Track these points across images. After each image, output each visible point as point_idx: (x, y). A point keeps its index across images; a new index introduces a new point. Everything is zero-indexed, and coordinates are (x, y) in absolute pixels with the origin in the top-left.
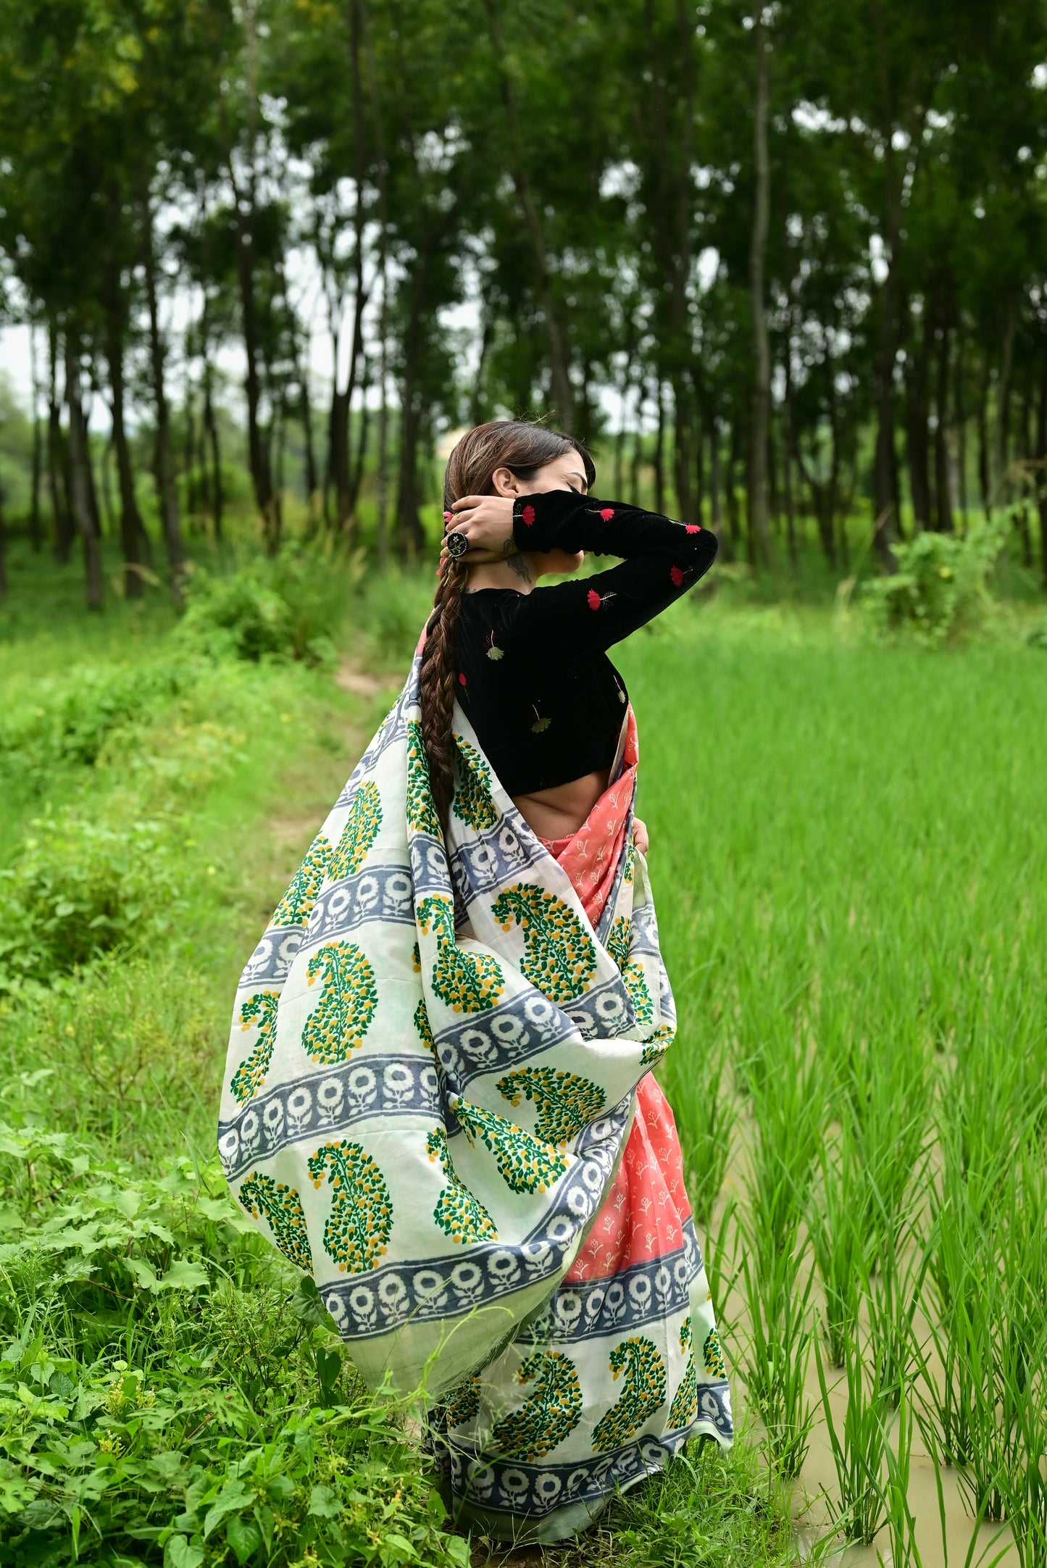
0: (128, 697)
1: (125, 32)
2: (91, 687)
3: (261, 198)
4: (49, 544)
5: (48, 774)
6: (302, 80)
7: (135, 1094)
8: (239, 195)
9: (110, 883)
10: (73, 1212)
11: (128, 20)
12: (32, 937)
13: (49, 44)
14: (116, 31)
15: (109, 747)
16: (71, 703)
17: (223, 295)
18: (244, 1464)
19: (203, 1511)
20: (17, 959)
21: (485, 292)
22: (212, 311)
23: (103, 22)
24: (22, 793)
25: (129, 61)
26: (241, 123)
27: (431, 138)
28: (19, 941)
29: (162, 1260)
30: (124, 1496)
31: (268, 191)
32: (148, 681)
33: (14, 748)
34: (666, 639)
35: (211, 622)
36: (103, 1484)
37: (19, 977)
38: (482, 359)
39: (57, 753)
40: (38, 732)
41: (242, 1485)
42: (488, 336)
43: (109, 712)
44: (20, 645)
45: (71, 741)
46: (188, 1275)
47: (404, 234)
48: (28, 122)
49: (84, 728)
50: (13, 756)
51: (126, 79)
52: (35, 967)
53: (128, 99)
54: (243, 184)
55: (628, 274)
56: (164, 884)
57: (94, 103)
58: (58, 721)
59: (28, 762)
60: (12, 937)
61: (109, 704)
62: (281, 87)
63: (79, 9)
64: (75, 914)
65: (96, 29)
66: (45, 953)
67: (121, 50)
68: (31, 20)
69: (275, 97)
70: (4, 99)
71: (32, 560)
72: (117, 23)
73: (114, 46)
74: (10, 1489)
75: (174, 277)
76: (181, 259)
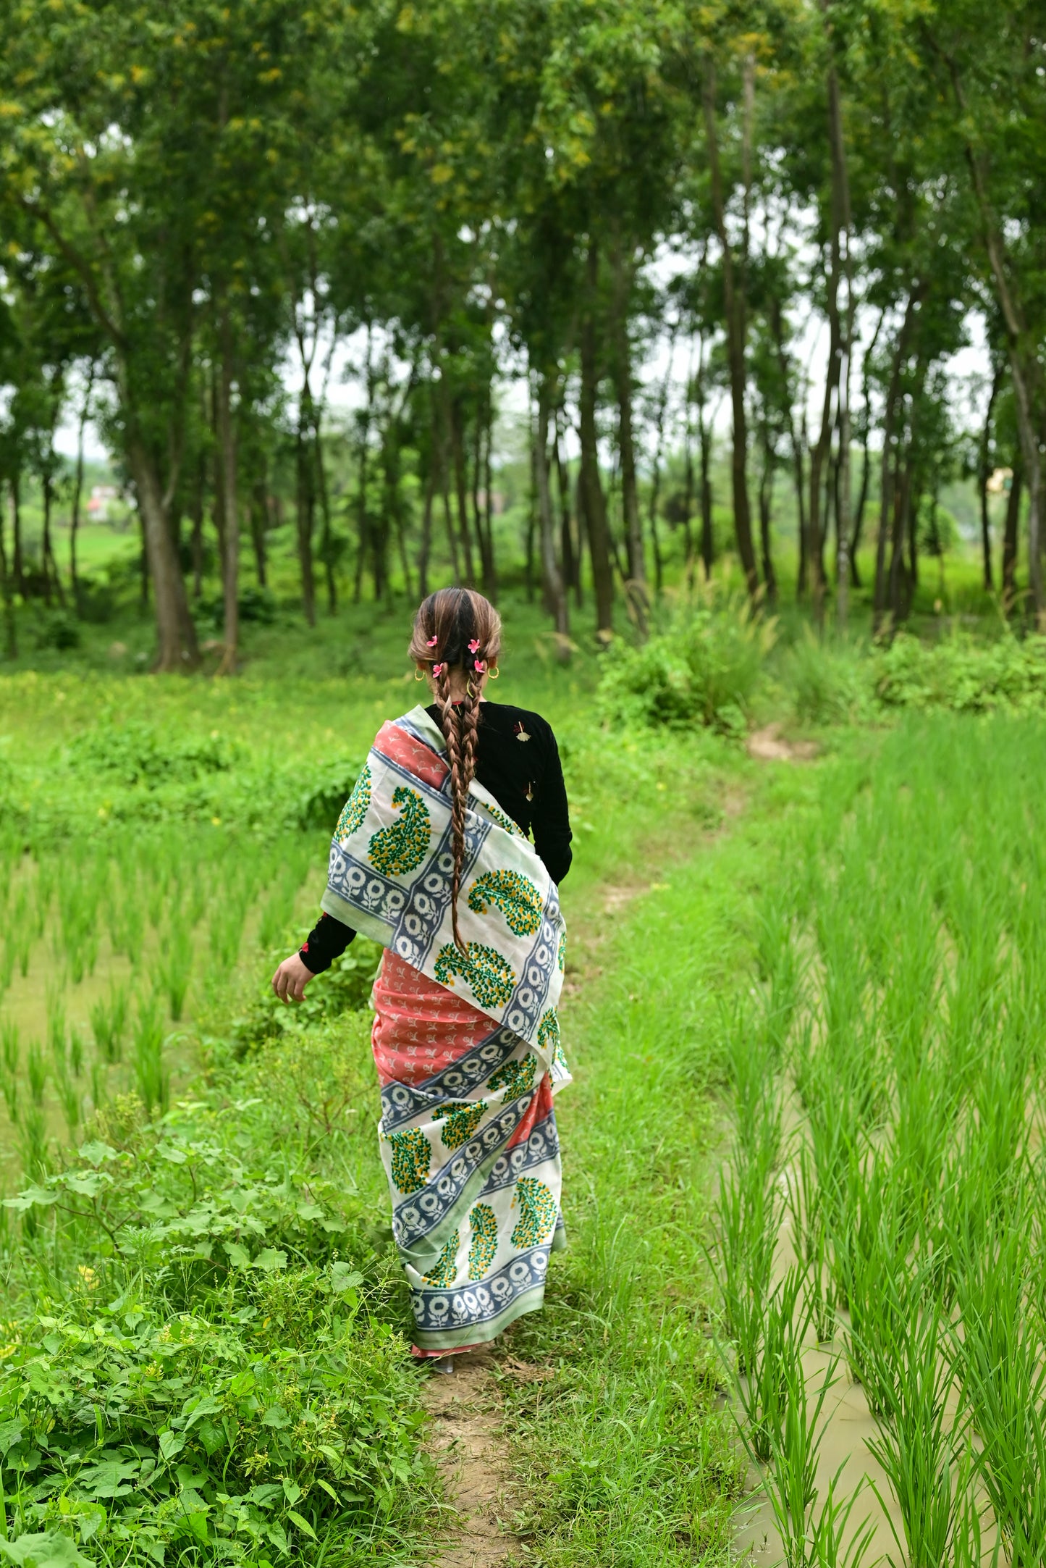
1: (579, 108)
3: (754, 251)
6: (795, 130)
8: (728, 249)
11: (581, 97)
14: (571, 107)
19: (187, 1418)
23: (558, 98)
25: (583, 136)
26: (735, 174)
29: (255, 1250)
35: (624, 689)
37: (305, 1021)
41: (217, 1399)
42: (998, 381)
46: (272, 1259)
51: (578, 154)
53: (581, 174)
54: (733, 238)
57: (551, 178)
62: (776, 139)
63: (538, 86)
64: (357, 968)
65: (551, 106)
66: (329, 1002)
67: (574, 126)
68: (496, 98)
69: (773, 148)
70: (473, 173)
71: (521, 611)
72: (571, 100)
73: (567, 123)
74: (58, 1389)
75: (675, 327)
76: (681, 309)
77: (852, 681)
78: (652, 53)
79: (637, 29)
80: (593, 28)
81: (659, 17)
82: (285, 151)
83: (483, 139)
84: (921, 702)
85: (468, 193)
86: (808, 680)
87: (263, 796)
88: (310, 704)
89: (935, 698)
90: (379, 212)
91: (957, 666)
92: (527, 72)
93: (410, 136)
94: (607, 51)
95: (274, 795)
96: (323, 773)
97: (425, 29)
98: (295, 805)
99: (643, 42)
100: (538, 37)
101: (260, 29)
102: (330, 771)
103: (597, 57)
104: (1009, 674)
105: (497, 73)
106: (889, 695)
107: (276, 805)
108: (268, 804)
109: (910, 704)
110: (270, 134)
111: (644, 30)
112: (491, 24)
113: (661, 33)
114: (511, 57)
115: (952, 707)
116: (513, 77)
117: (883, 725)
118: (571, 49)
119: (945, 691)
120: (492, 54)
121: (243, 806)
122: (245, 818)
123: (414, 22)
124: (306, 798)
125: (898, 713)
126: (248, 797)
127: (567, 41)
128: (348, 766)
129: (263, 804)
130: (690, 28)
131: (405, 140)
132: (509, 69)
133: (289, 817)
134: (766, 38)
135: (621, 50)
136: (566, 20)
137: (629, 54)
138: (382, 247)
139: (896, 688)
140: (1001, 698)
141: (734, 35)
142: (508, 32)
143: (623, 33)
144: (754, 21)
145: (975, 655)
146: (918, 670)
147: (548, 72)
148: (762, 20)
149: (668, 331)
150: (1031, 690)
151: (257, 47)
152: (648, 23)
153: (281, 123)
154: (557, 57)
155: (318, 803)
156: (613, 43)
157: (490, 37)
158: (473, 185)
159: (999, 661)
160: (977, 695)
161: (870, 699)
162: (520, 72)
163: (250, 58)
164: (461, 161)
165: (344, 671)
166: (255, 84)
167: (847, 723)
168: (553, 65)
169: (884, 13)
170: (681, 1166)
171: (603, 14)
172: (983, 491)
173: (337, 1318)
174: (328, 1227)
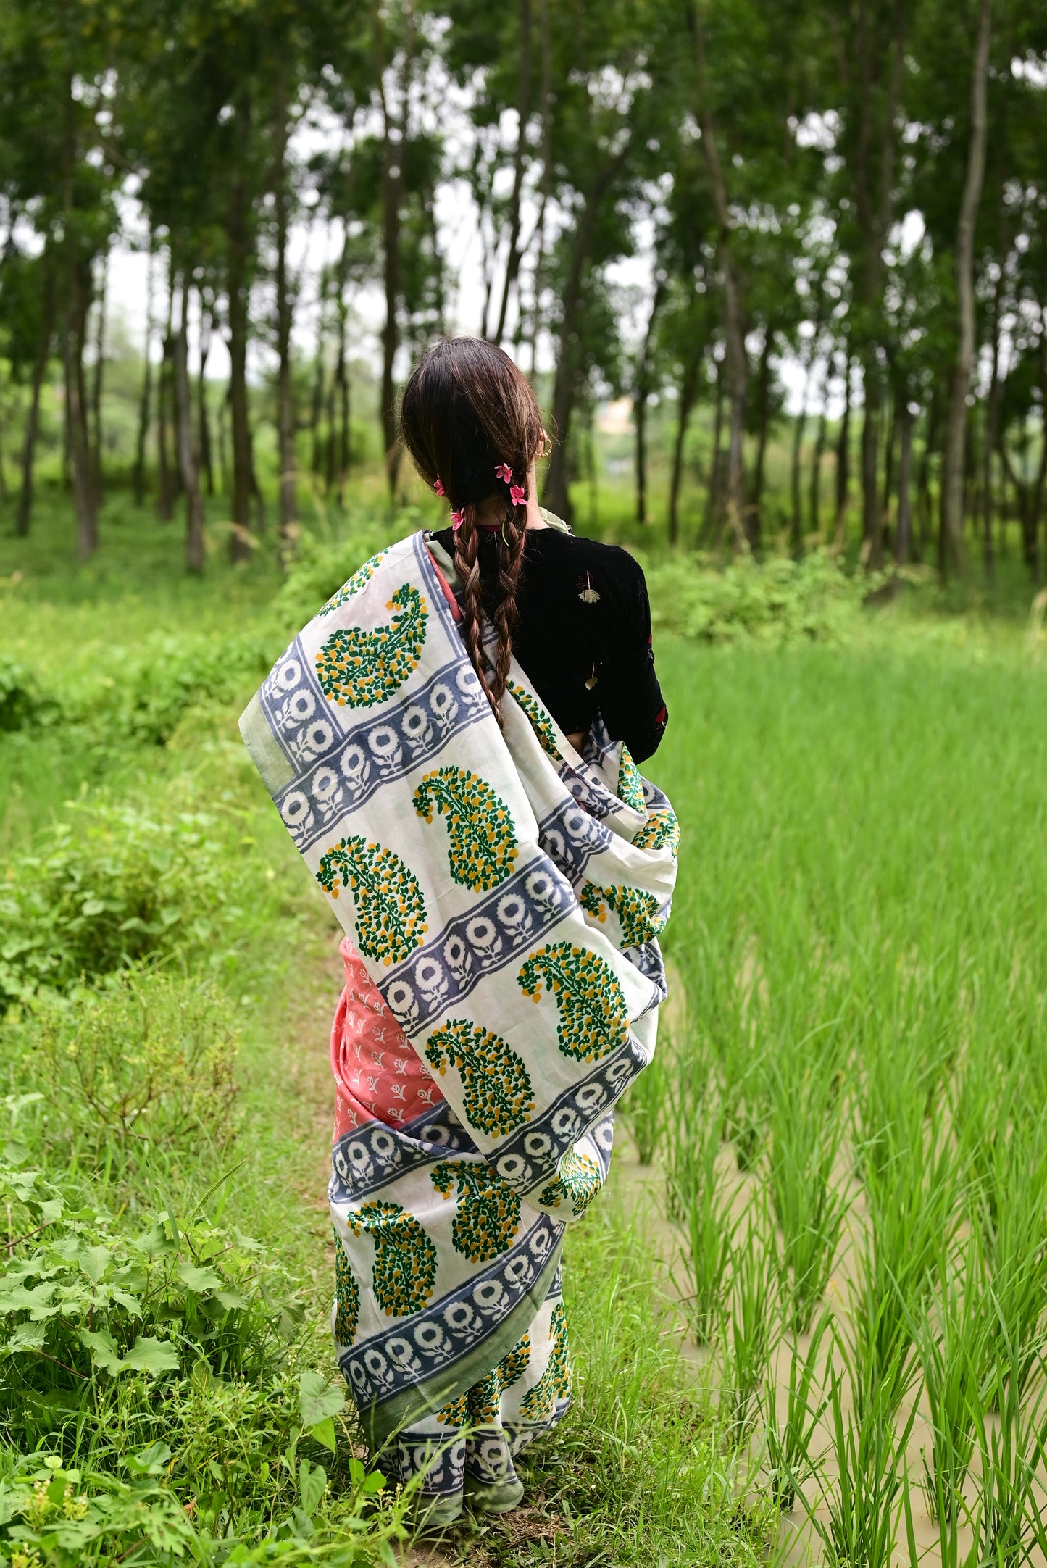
0: (210, 672)
2: (170, 658)
3: (414, 128)
4: (151, 498)
5: (113, 753)
7: (143, 1129)
8: (389, 122)
9: (147, 880)
10: (32, 1267)
12: (54, 938)
16: (145, 674)
17: (366, 234)
20: (32, 961)
21: (659, 245)
22: (353, 252)
24: (82, 773)
26: (396, 41)
27: (610, 72)
28: (38, 941)
29: (126, 1339)
31: (423, 120)
32: (234, 655)
33: (76, 721)
34: (832, 645)
37: (34, 982)
38: (652, 322)
39: (125, 730)
40: (105, 704)
42: (661, 296)
43: (187, 688)
44: (104, 607)
45: (141, 718)
46: (156, 1356)
47: (571, 177)
48: (153, 23)
49: (156, 703)
50: (74, 730)
52: (54, 973)
54: (394, 110)
55: (822, 233)
56: (207, 885)
58: (128, 694)
59: (92, 738)
60: (31, 937)
61: (188, 678)
62: (445, 6)
64: (105, 914)
66: (66, 957)
69: (437, 17)
71: (131, 514)
75: (313, 209)
76: (322, 190)
91: (690, 588)
104: (748, 601)
140: (737, 628)
145: (710, 578)
149: (306, 213)
150: (774, 620)
159: (736, 586)
160: (711, 623)
172: (639, 414)
173: (306, 1464)
174: (229, 1302)
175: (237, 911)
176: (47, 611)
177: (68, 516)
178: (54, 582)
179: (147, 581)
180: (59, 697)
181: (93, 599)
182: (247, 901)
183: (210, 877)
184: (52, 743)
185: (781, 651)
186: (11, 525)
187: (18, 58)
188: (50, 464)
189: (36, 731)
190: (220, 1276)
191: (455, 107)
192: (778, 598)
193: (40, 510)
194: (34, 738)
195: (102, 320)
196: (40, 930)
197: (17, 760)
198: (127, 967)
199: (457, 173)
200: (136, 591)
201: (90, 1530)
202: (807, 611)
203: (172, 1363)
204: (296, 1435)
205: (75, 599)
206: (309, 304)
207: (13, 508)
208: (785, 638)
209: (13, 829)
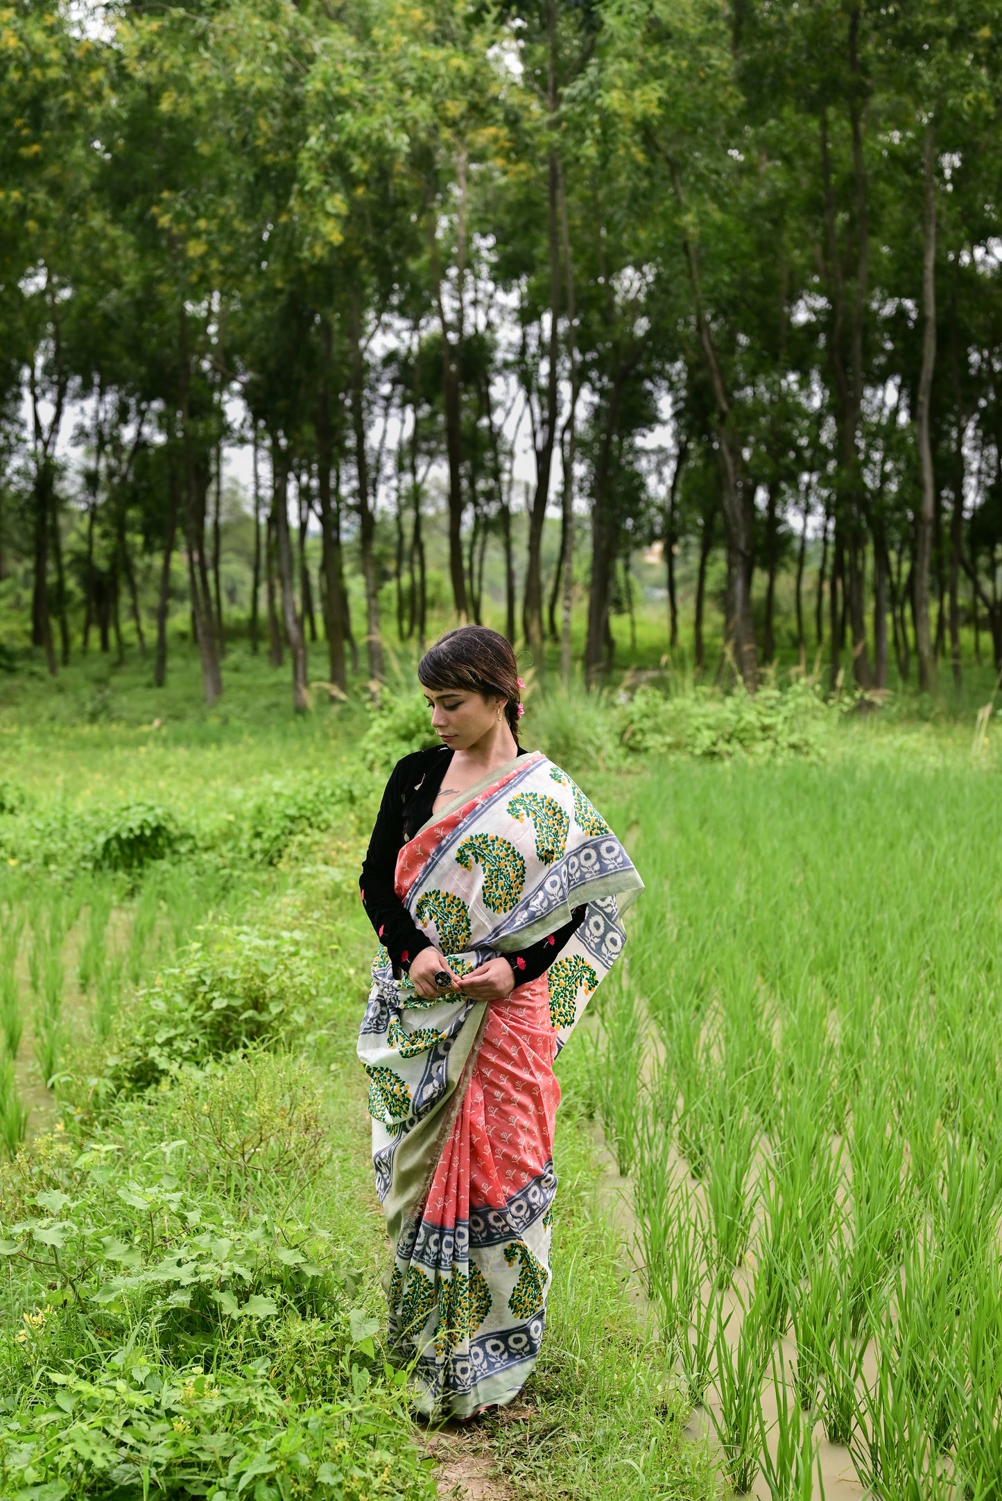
0: (310, 806)
1: (334, 190)
2: (278, 795)
3: (469, 330)
4: (264, 646)
5: (236, 873)
6: (507, 220)
7: (256, 1162)
8: (446, 327)
9: (258, 982)
10: (181, 1253)
11: (336, 180)
12: (192, 1026)
13: (268, 200)
14: (326, 188)
15: (293, 850)
16: (259, 810)
17: (433, 415)
18: (270, 1443)
19: (238, 1476)
20: (177, 1044)
21: (677, 415)
22: (421, 431)
23: (314, 180)
24: (212, 891)
25: (337, 216)
26: (449, 258)
27: (629, 271)
28: (181, 1029)
29: (243, 1297)
30: (184, 1465)
31: (476, 319)
32: (328, 792)
33: (206, 849)
34: (813, 758)
35: (392, 736)
36: (170, 1453)
37: (179, 1059)
38: (676, 476)
39: (245, 855)
40: (228, 835)
41: (269, 1457)
42: (682, 457)
43: (293, 819)
44: (227, 748)
45: (258, 845)
46: (262, 1307)
47: (598, 364)
49: (270, 833)
50: (205, 856)
51: (333, 233)
52: (194, 1053)
53: (335, 250)
54: (450, 317)
55: (816, 400)
56: (302, 984)
57: (306, 254)
58: (246, 826)
59: (220, 862)
60: (175, 1027)
61: (292, 811)
62: (489, 227)
63: (294, 169)
64: (228, 1007)
65: (307, 188)
66: (202, 1041)
67: (329, 207)
68: (251, 179)
69: (484, 235)
70: (226, 249)
71: (249, 662)
72: (326, 182)
73: (323, 203)
74: (100, 1451)
75: (388, 399)
76: (395, 382)
77: (599, 730)
78: (402, 142)
79: (388, 118)
80: (348, 115)
81: (408, 108)
82: (43, 222)
83: (240, 217)
84: (664, 750)
85: (221, 267)
86: (558, 729)
87: (56, 837)
88: (68, 748)
89: (675, 746)
90: (118, 284)
91: (696, 716)
92: (283, 156)
93: (167, 212)
94: (361, 138)
95: (68, 837)
96: (118, 815)
97: (186, 110)
98: (90, 847)
99: (395, 131)
100: (295, 123)
101: (22, 106)
102: (125, 814)
103: (351, 143)
104: (742, 724)
105: (255, 154)
106: (632, 743)
107: (71, 847)
108: (63, 845)
109: (652, 751)
110: (30, 206)
111: (395, 120)
112: (249, 109)
113: (409, 123)
114: (268, 141)
115: (692, 753)
116: (269, 159)
117: (629, 772)
118: (326, 135)
119: (685, 740)
120: (250, 137)
121: (37, 847)
122: (40, 860)
123: (176, 104)
124: (101, 839)
125: (643, 760)
126: (42, 838)
127: (322, 127)
128: (141, 809)
129: (57, 846)
130: (436, 120)
131: (161, 215)
132: (265, 152)
133: (84, 858)
134: (504, 132)
135: (374, 137)
136: (321, 109)
137: (380, 142)
138: (120, 318)
139: (639, 737)
140: (735, 746)
141: (475, 128)
142: (265, 117)
143: (375, 122)
144: (492, 116)
145: (711, 707)
146: (660, 720)
147: (304, 155)
148: (500, 116)
149: (382, 403)
150: (763, 740)
151: (18, 122)
152: (399, 115)
153: (41, 195)
154: (312, 142)
155: (114, 844)
156: (366, 131)
157: (248, 123)
158: (225, 260)
159: (732, 712)
160: (714, 744)
161: (617, 747)
162: (277, 155)
163: (11, 133)
164: (214, 237)
165: (93, 718)
166: (16, 158)
167: (596, 769)
168: (310, 149)
169: (616, 114)
170: (581, 1198)
171: (356, 104)
172: (669, 556)
173: (355, 1367)
174: (310, 1272)
175: (328, 1000)
176: (182, 753)
177: (197, 666)
178: (188, 726)
179: (260, 723)
180: (193, 832)
181: (219, 742)
182: (334, 992)
183: (303, 978)
184: (188, 867)
185: (768, 764)
186: (150, 677)
187: (139, 294)
188: (180, 619)
189: (176, 857)
190: (304, 1255)
191: (502, 309)
192: (767, 721)
193: (173, 662)
194: (174, 864)
195: (218, 493)
196: (182, 1021)
197: (162, 882)
198: (245, 1046)
199: (506, 365)
200: (252, 734)
201: (220, 1403)
202: (792, 731)
203: (273, 1311)
204: (349, 1348)
205: (203, 742)
206: (389, 478)
207: (152, 662)
208: (773, 752)
209: (161, 939)
